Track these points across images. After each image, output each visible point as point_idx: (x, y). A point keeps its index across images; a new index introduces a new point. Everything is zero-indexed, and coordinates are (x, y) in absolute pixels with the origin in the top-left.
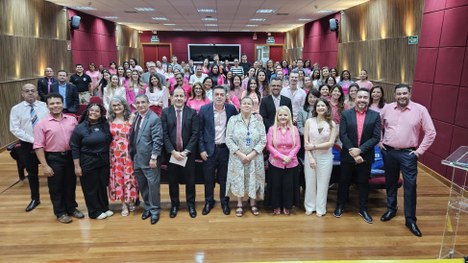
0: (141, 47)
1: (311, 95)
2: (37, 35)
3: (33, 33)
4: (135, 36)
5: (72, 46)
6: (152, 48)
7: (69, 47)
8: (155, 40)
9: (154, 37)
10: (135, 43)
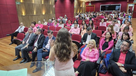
0: (85, 7)
1: (124, 34)
2: (43, 3)
3: (41, 2)
4: (84, 3)
5: (55, 6)
6: (89, 7)
7: (54, 7)
8: (90, 4)
9: (90, 3)
10: (83, 5)
